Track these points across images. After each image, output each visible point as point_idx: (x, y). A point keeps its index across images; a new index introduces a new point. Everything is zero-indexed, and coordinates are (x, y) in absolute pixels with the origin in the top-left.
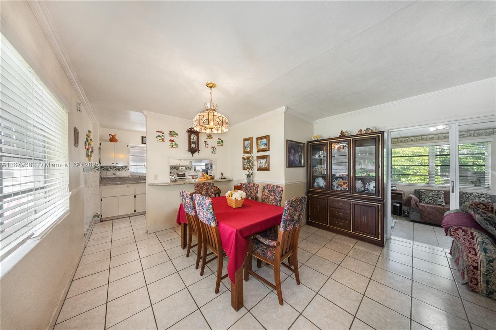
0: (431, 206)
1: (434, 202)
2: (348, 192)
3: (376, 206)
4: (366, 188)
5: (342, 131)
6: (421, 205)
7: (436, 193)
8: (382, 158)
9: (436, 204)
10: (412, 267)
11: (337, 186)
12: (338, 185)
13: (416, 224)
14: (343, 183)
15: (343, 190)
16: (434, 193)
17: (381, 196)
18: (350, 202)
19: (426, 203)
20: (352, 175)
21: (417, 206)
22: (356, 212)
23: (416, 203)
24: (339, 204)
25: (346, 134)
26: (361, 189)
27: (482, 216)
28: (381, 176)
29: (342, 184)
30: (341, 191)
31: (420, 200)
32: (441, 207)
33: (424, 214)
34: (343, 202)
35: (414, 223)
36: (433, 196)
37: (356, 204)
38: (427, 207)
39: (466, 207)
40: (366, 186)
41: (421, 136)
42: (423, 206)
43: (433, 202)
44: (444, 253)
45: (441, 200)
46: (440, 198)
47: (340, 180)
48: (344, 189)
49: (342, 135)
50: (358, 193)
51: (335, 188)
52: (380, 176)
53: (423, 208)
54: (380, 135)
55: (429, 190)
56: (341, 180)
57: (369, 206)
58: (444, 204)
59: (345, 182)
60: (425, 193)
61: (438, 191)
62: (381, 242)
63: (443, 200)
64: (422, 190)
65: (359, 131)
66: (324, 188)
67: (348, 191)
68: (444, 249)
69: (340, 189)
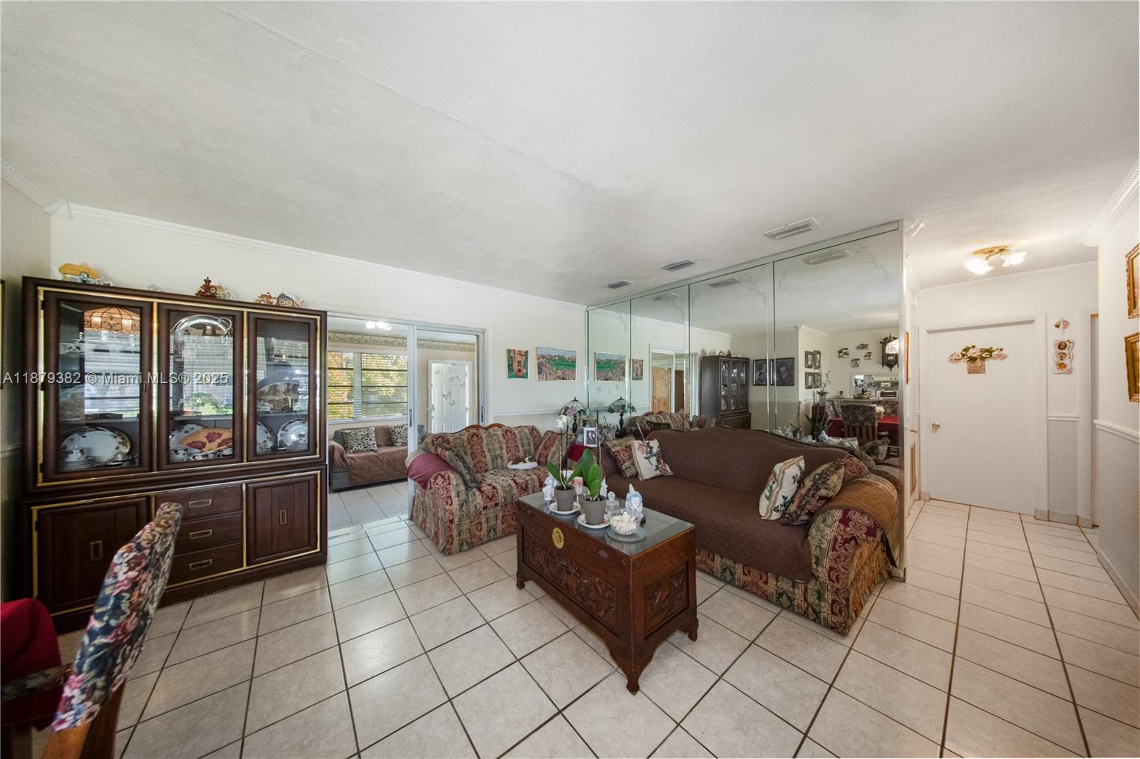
0: (363, 454)
1: (365, 447)
2: (235, 460)
3: (308, 478)
4: (279, 439)
5: (208, 281)
6: (350, 457)
7: (366, 433)
8: (323, 370)
9: (367, 450)
10: (384, 569)
11: (186, 450)
12: (190, 445)
13: (343, 494)
14: (207, 437)
15: (211, 456)
16: (363, 433)
17: (320, 453)
18: (242, 485)
19: (354, 452)
20: (245, 411)
21: (343, 459)
22: (259, 507)
23: (342, 456)
24: (203, 503)
25: (220, 294)
26: (266, 446)
27: (453, 452)
28: (320, 410)
29: (205, 440)
30: (207, 461)
31: (345, 449)
32: (372, 453)
33: (354, 471)
34: (217, 493)
35: (341, 493)
36: (362, 438)
37: (259, 488)
38: (358, 458)
39: (427, 444)
40: (279, 435)
41: (344, 333)
42: (352, 458)
43: (363, 447)
44: (403, 522)
45: (372, 442)
46: (371, 440)
47: (192, 429)
48: (215, 453)
49: (208, 293)
50: (263, 458)
51: (181, 456)
52: (318, 408)
53: (353, 462)
54: (318, 318)
55: (356, 429)
56: (198, 428)
57: (292, 484)
58: (376, 448)
59: (214, 434)
60: (352, 434)
61: (368, 429)
62: (321, 554)
63: (375, 442)
64: (347, 429)
65: (262, 296)
66: (124, 464)
67: (233, 456)
68: (401, 516)
69: (203, 456)
